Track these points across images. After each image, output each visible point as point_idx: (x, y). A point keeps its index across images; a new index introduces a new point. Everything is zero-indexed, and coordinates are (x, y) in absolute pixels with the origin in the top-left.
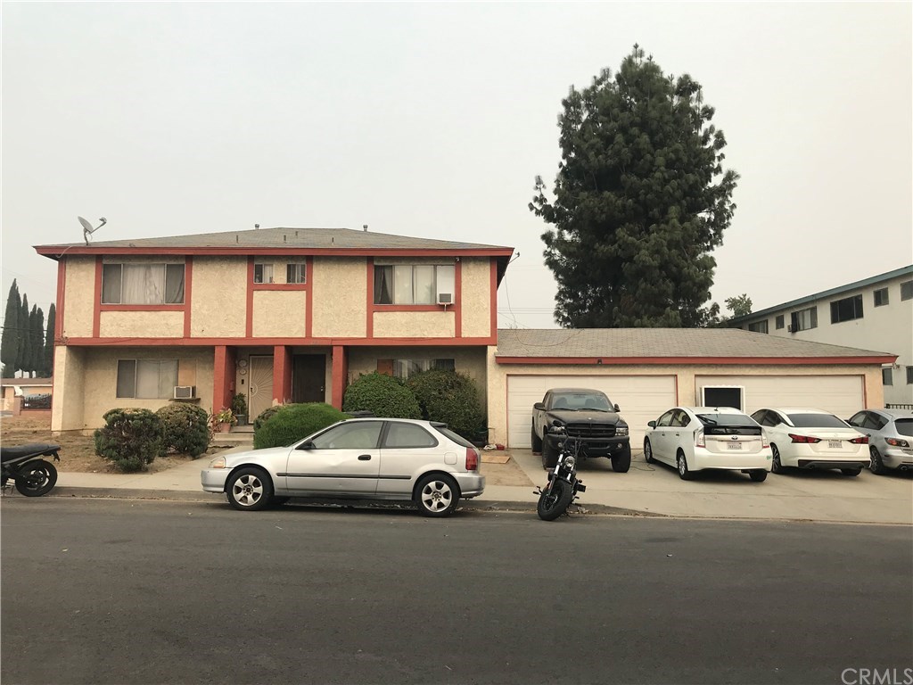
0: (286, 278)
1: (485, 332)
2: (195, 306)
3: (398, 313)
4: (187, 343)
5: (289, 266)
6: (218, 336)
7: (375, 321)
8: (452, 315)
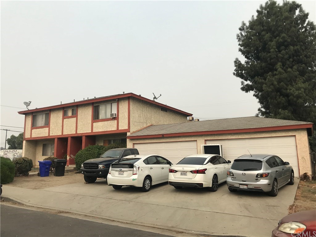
0: (71, 114)
1: (126, 127)
2: (51, 126)
3: (100, 122)
4: (49, 138)
5: (72, 109)
6: (55, 135)
7: (94, 126)
8: (116, 121)
